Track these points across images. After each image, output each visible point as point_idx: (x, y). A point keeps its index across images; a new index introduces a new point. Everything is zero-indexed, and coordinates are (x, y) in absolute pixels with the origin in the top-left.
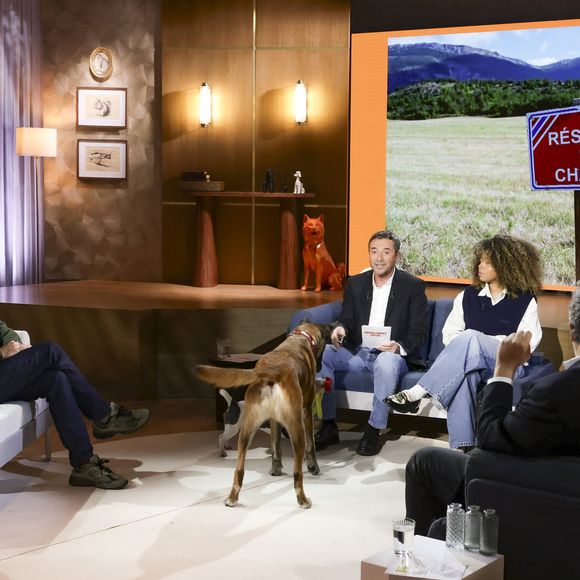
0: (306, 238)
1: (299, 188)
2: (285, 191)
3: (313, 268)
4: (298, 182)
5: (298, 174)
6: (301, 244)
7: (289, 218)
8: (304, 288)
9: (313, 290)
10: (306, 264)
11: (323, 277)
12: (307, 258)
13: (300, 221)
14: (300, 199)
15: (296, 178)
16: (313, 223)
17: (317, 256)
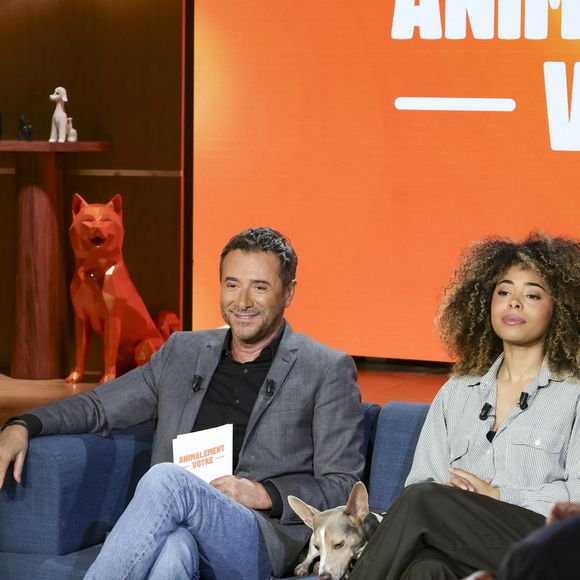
0: (80, 253)
1: (62, 130)
2: (29, 136)
3: (96, 327)
4: (60, 114)
5: (60, 94)
6: (68, 264)
7: (39, 205)
8: (75, 376)
9: (97, 379)
10: (80, 315)
11: (120, 349)
12: (82, 302)
13: (64, 212)
14: (64, 157)
15: (54, 104)
16: (96, 215)
17: (107, 296)
